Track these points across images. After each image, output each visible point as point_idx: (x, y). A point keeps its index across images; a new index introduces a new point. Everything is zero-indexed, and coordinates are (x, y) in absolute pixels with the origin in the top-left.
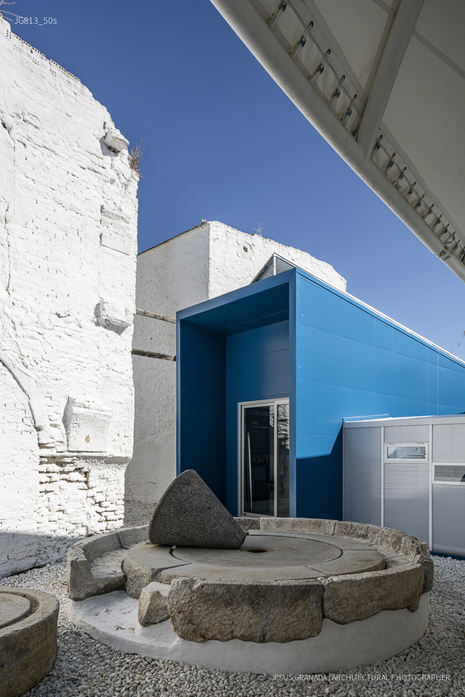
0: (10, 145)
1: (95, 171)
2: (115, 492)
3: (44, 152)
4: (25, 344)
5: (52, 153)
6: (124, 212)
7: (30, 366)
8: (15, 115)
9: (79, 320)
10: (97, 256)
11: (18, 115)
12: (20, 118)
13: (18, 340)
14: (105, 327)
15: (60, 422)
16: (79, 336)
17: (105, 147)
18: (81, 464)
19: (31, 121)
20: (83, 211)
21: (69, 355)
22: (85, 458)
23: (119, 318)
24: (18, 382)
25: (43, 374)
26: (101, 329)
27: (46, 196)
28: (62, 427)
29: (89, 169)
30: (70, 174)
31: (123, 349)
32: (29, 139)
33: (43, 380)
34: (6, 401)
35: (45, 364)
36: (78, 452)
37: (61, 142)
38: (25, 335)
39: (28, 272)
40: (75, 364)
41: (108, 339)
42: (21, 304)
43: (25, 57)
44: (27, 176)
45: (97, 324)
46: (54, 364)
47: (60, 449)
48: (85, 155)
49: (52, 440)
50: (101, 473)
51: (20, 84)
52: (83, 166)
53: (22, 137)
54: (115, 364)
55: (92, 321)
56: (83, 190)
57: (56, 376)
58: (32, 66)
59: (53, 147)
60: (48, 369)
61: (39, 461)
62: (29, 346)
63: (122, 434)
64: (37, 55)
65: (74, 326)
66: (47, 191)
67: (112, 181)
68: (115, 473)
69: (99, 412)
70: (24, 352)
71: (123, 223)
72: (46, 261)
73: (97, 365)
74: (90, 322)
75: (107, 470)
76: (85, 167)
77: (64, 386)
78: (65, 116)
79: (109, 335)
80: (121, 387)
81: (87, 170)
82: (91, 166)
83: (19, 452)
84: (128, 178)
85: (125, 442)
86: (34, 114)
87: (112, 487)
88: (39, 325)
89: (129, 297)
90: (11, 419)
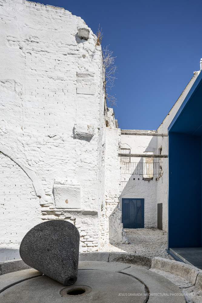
0: (22, 56)
1: (72, 54)
2: (92, 231)
3: (41, 54)
4: (29, 154)
5: (46, 53)
6: (90, 71)
7: (32, 165)
8: (26, 41)
9: (62, 137)
10: (75, 101)
11: (27, 40)
12: (29, 41)
13: (26, 153)
14: (79, 139)
15: (51, 193)
16: (63, 146)
17: (79, 38)
18: (68, 215)
19: (34, 40)
20: (65, 78)
21: (56, 157)
22: (69, 212)
23: (84, 132)
24: (27, 174)
25: (40, 168)
26: (77, 140)
27: (43, 76)
28: (52, 195)
29: (69, 54)
30: (57, 60)
31: (91, 149)
32: (33, 50)
33: (40, 171)
34: (22, 184)
35: (42, 163)
36: (63, 208)
37: (51, 45)
38: (30, 149)
39: (33, 118)
40: (60, 161)
41: (81, 145)
42: (27, 134)
43: (32, 9)
44: (32, 69)
45: (75, 138)
46: (46, 163)
47: (51, 207)
48: (65, 47)
49: (47, 203)
50: (83, 220)
51: (28, 24)
52: (65, 53)
53: (29, 50)
54: (86, 159)
55: (72, 137)
56: (65, 67)
57: (48, 169)
58: (35, 12)
59: (47, 49)
60: (43, 166)
61: (41, 213)
62: (32, 155)
63: (91, 198)
64: (39, 6)
65: (59, 141)
66: (43, 73)
67: (84, 56)
68: (91, 220)
69: (70, 186)
70: (29, 158)
71: (90, 78)
72: (43, 110)
73: (75, 160)
74: (70, 138)
75: (87, 218)
76: (66, 53)
77: (53, 174)
78: (54, 30)
79: (82, 143)
80: (90, 171)
81: (68, 55)
82: (69, 52)
83: (29, 209)
84: (93, 51)
85: (93, 203)
86: (35, 36)
87: (90, 228)
88: (38, 143)
89: (95, 119)
90: (24, 192)
